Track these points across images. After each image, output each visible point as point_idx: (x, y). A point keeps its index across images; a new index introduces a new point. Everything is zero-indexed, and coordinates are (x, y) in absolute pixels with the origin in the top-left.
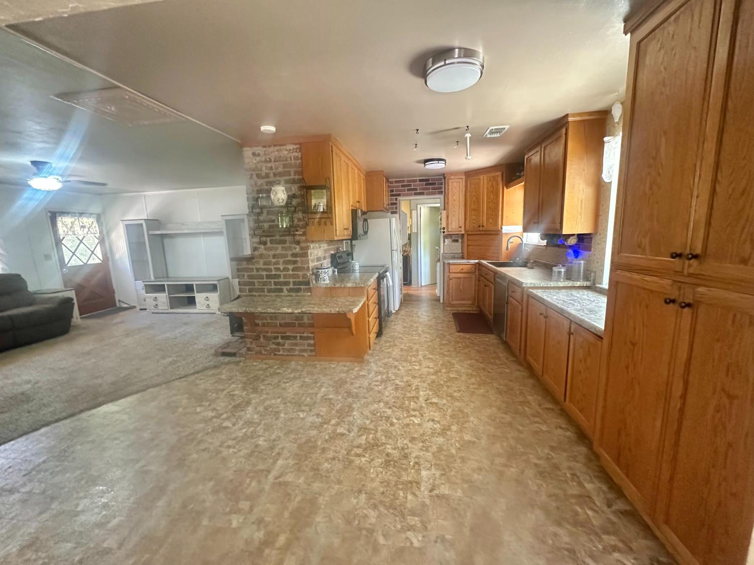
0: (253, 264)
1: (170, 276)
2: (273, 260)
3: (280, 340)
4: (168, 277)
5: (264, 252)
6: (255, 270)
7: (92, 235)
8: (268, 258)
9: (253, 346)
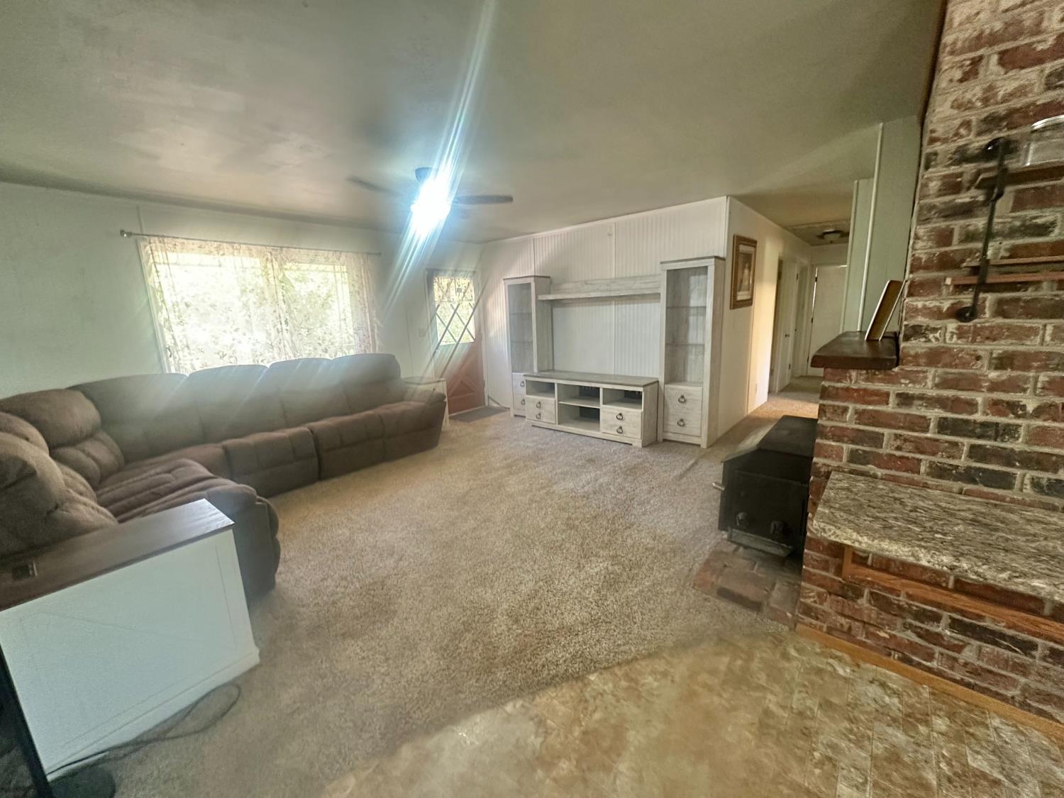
0: (893, 380)
1: (556, 368)
2: (993, 375)
3: (942, 629)
4: (553, 370)
5: (954, 343)
6: (892, 399)
7: (468, 303)
8: (965, 365)
9: (826, 607)
